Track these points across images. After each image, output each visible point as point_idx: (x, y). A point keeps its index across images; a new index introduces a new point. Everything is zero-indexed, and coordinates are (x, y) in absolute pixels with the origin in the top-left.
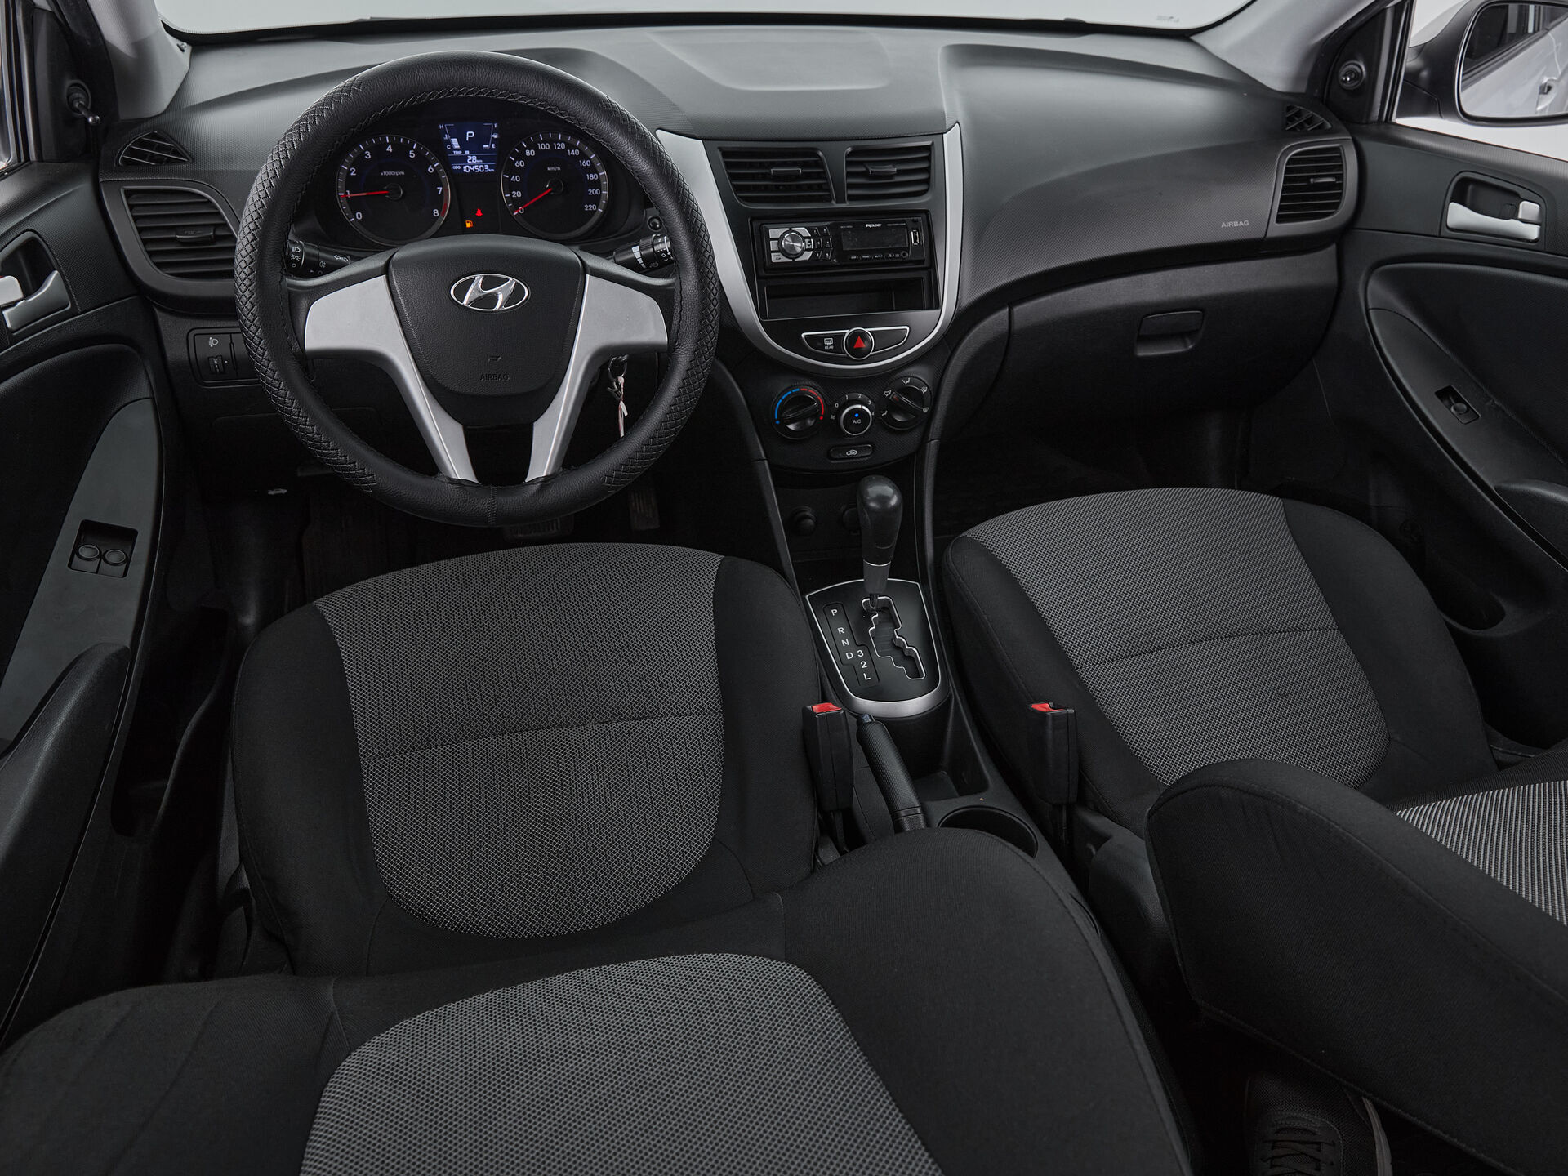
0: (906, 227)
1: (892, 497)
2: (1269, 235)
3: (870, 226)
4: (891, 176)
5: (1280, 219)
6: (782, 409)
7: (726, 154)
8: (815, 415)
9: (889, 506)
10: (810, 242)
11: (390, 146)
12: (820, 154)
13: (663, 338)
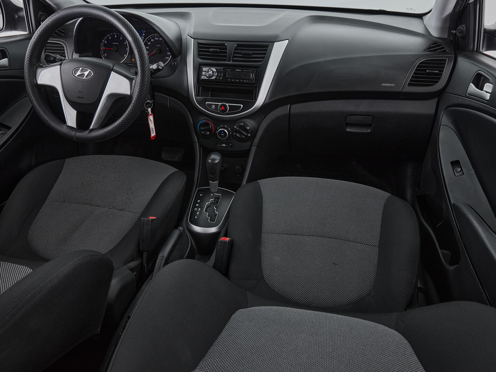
0: (250, 72)
1: (218, 160)
2: (403, 91)
3: (237, 70)
4: (251, 55)
5: (410, 85)
6: (200, 126)
7: (199, 44)
8: (210, 130)
9: (215, 162)
10: (215, 73)
11: (116, 36)
12: (226, 44)
13: (128, 92)
